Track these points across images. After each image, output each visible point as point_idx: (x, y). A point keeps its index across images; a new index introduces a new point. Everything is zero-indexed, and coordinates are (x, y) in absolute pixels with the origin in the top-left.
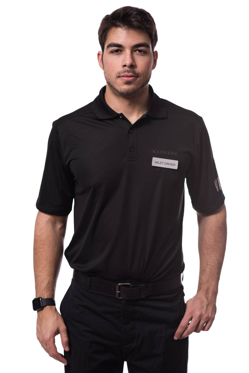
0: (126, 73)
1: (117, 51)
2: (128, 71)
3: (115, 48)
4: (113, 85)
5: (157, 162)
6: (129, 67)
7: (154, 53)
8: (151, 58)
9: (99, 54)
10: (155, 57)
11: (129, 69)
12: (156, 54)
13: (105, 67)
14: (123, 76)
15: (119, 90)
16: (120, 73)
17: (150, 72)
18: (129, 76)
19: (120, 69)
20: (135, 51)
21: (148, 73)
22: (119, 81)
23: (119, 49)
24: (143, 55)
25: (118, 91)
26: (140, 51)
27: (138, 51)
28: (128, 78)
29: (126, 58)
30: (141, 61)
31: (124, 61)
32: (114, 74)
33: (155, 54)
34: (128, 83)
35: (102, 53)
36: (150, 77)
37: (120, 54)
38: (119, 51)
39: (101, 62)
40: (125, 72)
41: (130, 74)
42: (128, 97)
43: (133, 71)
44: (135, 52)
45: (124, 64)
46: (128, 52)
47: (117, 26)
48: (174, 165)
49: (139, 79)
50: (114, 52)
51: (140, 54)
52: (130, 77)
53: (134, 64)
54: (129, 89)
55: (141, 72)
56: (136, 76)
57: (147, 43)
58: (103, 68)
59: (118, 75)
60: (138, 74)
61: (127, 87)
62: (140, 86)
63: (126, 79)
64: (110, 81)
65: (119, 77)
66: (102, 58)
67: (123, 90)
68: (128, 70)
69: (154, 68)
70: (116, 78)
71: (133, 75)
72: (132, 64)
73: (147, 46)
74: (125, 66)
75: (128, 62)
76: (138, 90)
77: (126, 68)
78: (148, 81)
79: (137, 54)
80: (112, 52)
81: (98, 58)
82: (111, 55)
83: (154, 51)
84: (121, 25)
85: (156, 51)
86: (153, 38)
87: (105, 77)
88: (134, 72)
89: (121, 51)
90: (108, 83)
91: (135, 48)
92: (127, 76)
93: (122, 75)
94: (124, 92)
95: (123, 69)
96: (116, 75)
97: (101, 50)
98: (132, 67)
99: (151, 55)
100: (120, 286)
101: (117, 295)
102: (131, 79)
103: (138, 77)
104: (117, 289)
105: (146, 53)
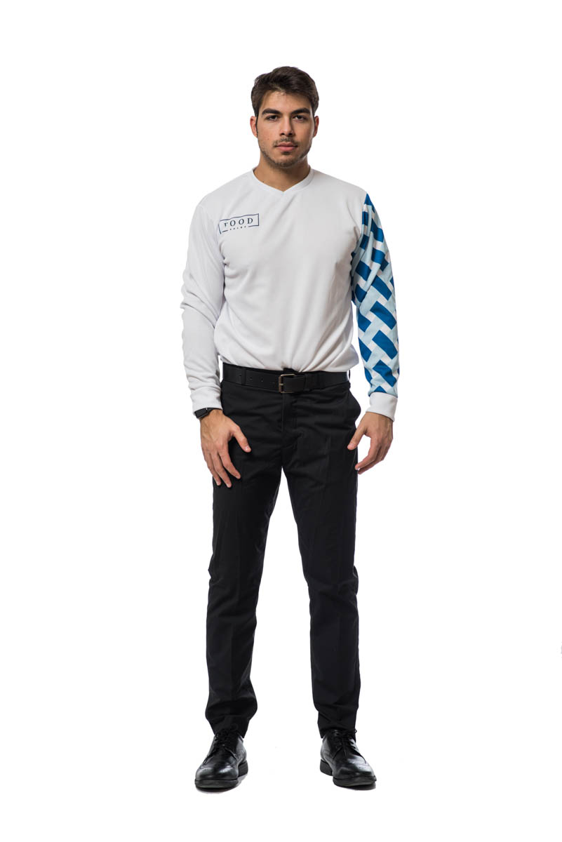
0: (284, 142)
1: (273, 117)
2: (286, 140)
3: (272, 114)
4: (269, 155)
6: (287, 136)
7: (314, 118)
8: (311, 125)
9: (252, 120)
10: (316, 123)
11: (287, 138)
12: (316, 120)
13: (260, 134)
14: (280, 146)
15: (276, 160)
16: (276, 142)
19: (277, 137)
20: (294, 118)
21: (309, 141)
22: (276, 151)
23: (275, 115)
24: (303, 122)
25: (274, 162)
26: (300, 117)
27: (297, 118)
29: (284, 125)
30: (300, 129)
31: (281, 128)
32: (270, 144)
34: (286, 153)
35: (255, 119)
36: (310, 146)
37: (276, 121)
38: (276, 118)
39: (254, 129)
40: (282, 140)
41: (288, 143)
43: (292, 139)
45: (281, 132)
46: (286, 118)
47: (274, 90)
49: (298, 149)
50: (271, 119)
51: (299, 121)
52: (288, 146)
53: (292, 132)
54: (287, 161)
55: (300, 140)
56: (296, 145)
57: (307, 107)
58: (257, 137)
59: (275, 144)
60: (297, 143)
61: (285, 158)
62: (298, 158)
63: (283, 148)
64: (266, 150)
65: (276, 146)
66: (256, 125)
67: (280, 161)
69: (314, 135)
70: (273, 148)
71: (292, 144)
72: (290, 131)
73: (308, 112)
74: (283, 134)
75: (286, 130)
76: (297, 161)
78: (308, 150)
79: (296, 121)
80: (268, 118)
81: (251, 124)
82: (266, 121)
84: (279, 88)
85: (317, 117)
86: (313, 101)
87: (260, 147)
88: (293, 141)
89: (279, 117)
90: (264, 154)
91: (295, 114)
92: (285, 146)
93: (279, 144)
94: (281, 163)
95: (281, 137)
96: (273, 145)
97: (254, 115)
98: (291, 135)
99: (311, 121)
100: (282, 377)
101: (280, 388)
102: (289, 149)
103: (296, 146)
104: (280, 381)
105: (306, 119)
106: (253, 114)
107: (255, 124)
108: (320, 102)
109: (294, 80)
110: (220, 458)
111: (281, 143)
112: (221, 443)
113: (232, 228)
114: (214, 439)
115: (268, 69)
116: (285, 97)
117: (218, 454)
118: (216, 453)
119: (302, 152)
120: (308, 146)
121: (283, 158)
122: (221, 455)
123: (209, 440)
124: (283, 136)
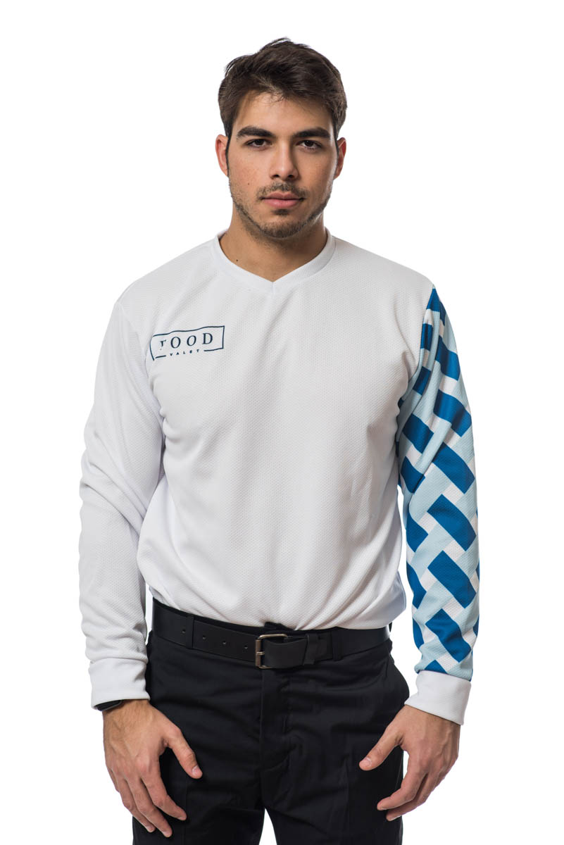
0: (278, 192)
1: (259, 142)
2: (282, 188)
3: (257, 138)
4: (250, 212)
6: (284, 180)
8: (331, 158)
9: (218, 142)
10: (341, 153)
11: (284, 183)
12: (341, 146)
13: (233, 171)
14: (270, 198)
15: (262, 225)
16: (264, 190)
17: (328, 187)
18: (283, 198)
19: (266, 181)
20: (299, 144)
21: (324, 191)
22: (264, 207)
23: (263, 139)
24: (316, 153)
25: (258, 227)
26: (309, 144)
27: (304, 145)
28: (281, 201)
29: (277, 160)
30: (309, 166)
31: (273, 166)
32: (251, 194)
33: (339, 147)
34: (281, 212)
35: (226, 140)
36: (328, 197)
37: (265, 149)
38: (265, 144)
39: (223, 159)
40: (276, 188)
41: (287, 193)
42: (280, 240)
43: (294, 187)
44: (299, 146)
45: (273, 173)
46: (283, 146)
47: (263, 89)
49: (304, 204)
50: (254, 144)
51: (309, 151)
52: (286, 199)
53: (294, 173)
54: (283, 226)
55: (309, 189)
56: (300, 197)
57: (324, 128)
58: (228, 176)
59: (261, 194)
60: (304, 193)
61: (280, 220)
63: (277, 203)
64: (244, 204)
65: (263, 198)
66: (227, 151)
67: (270, 227)
68: (282, 185)
69: (337, 175)
70: (257, 201)
71: (293, 195)
72: (290, 172)
73: (324, 134)
74: (277, 176)
75: (283, 168)
76: (302, 226)
77: (279, 181)
78: (324, 205)
79: (302, 150)
80: (249, 144)
81: (217, 149)
82: (246, 149)
84: (271, 86)
85: (342, 139)
86: (335, 109)
88: (295, 190)
89: (269, 142)
90: (240, 209)
91: (302, 139)
92: (280, 199)
93: (269, 194)
94: (272, 230)
95: (273, 181)
96: (257, 195)
97: (223, 132)
98: (292, 178)
99: (330, 150)
100: (262, 640)
101: (258, 661)
102: (287, 204)
103: (302, 199)
104: (257, 647)
105: (321, 148)
106: (221, 130)
107: (224, 150)
108: (348, 112)
109: (300, 73)
110: (145, 787)
111: (273, 193)
112: (145, 759)
113: (174, 351)
114: (134, 755)
115: (252, 48)
116: (282, 104)
117: (142, 782)
118: (137, 779)
119: (312, 209)
120: (324, 198)
121: (276, 220)
122: (146, 785)
123: (122, 753)
124: (277, 179)
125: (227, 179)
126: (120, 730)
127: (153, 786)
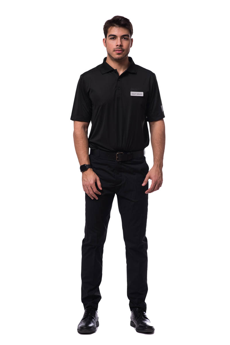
1: (113, 38)
2: (119, 48)
3: (113, 37)
4: (111, 55)
5: (133, 94)
6: (119, 46)
7: (131, 39)
8: (130, 42)
9: (104, 40)
10: (132, 42)
12: (132, 40)
14: (116, 51)
19: (115, 47)
20: (122, 38)
21: (128, 49)
22: (114, 53)
23: (114, 37)
25: (113, 58)
26: (125, 38)
29: (118, 42)
30: (125, 43)
31: (116, 43)
32: (112, 50)
34: (119, 54)
36: (129, 51)
37: (115, 40)
39: (105, 44)
40: (117, 48)
41: (120, 49)
42: (119, 61)
45: (117, 45)
46: (119, 38)
47: (114, 26)
48: (142, 94)
49: (124, 52)
51: (125, 40)
53: (122, 45)
54: (119, 57)
55: (125, 48)
56: (123, 50)
57: (128, 34)
58: (106, 47)
62: (124, 56)
63: (118, 52)
65: (114, 51)
66: (106, 42)
67: (116, 58)
69: (131, 47)
73: (128, 36)
75: (119, 44)
76: (123, 58)
77: (118, 47)
78: (128, 53)
79: (123, 40)
80: (111, 39)
82: (110, 40)
83: (131, 38)
84: (116, 25)
86: (131, 32)
87: (107, 52)
88: (122, 49)
89: (116, 38)
90: (109, 54)
91: (123, 37)
93: (116, 50)
97: (105, 38)
98: (121, 46)
99: (130, 40)
100: (118, 154)
101: (117, 159)
102: (120, 52)
103: (123, 51)
104: (117, 156)
105: (127, 39)
107: (105, 41)
110: (92, 188)
112: (92, 182)
114: (89, 181)
115: (110, 18)
117: (91, 187)
118: (90, 186)
119: (126, 53)
121: (117, 56)
122: (92, 187)
123: (87, 181)
124: (118, 46)
125: (106, 48)
126: (86, 176)
127: (94, 188)
